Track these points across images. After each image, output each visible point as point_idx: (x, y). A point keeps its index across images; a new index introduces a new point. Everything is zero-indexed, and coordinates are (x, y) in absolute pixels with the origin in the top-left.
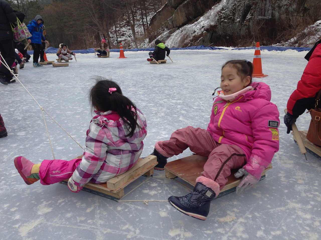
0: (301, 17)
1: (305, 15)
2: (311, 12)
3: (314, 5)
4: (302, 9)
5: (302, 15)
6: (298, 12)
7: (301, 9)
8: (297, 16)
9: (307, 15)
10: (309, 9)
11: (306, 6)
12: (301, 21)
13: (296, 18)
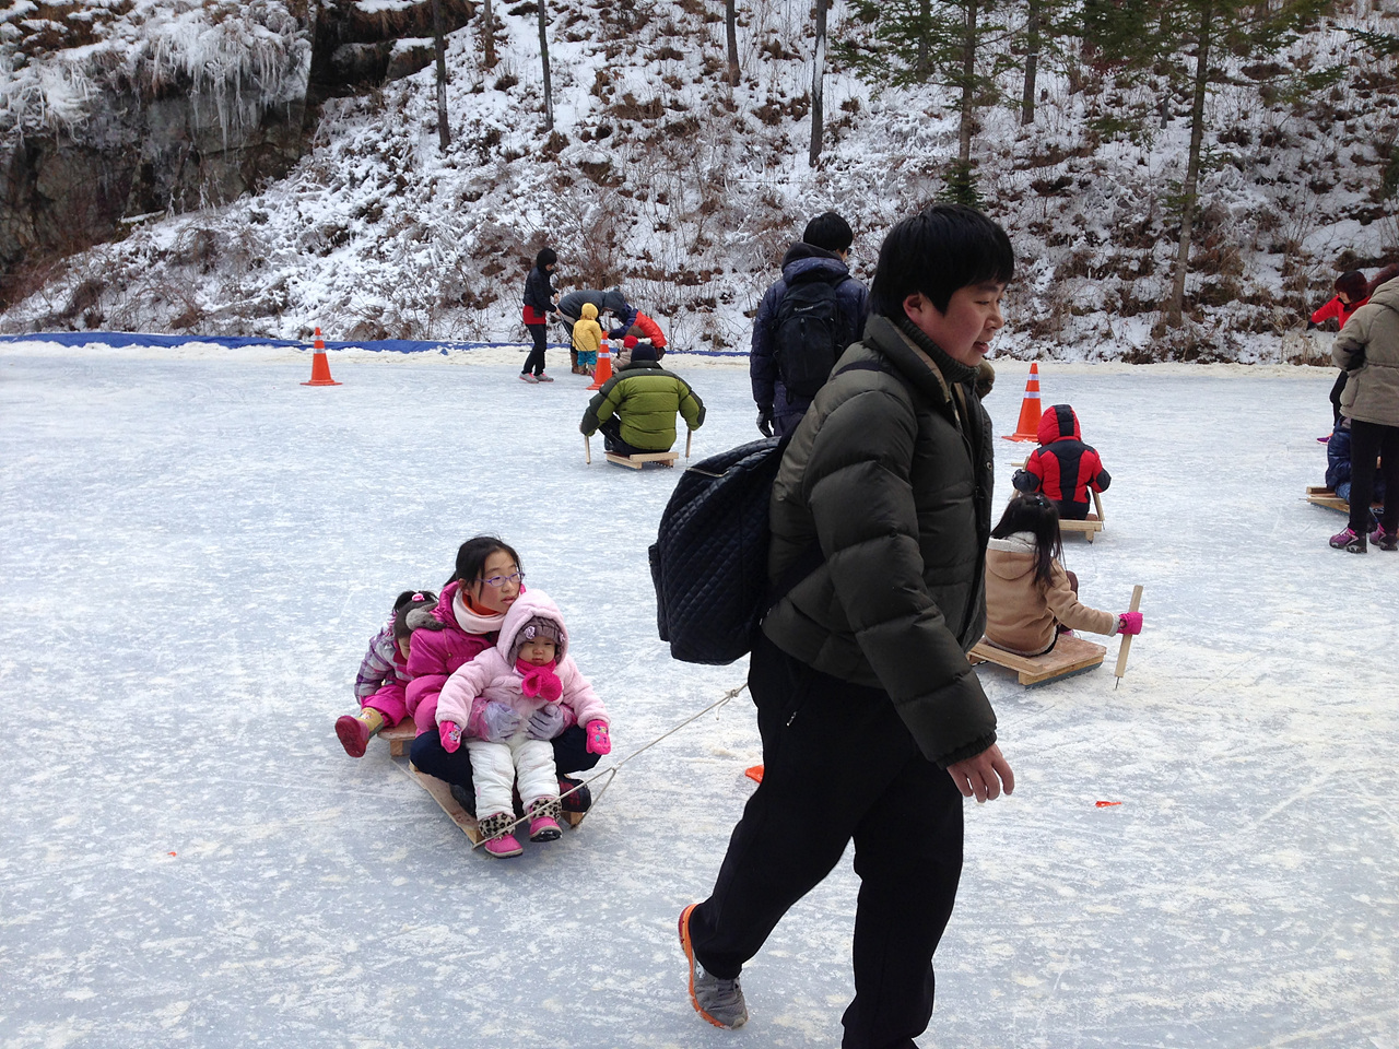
0: (25, 222)
1: (41, 216)
2: (58, 210)
3: (67, 188)
4: (25, 199)
5: (30, 219)
6: (15, 208)
7: (21, 197)
8: (12, 218)
9: (47, 219)
10: (53, 201)
11: (41, 188)
12: (30, 237)
13: (10, 228)
